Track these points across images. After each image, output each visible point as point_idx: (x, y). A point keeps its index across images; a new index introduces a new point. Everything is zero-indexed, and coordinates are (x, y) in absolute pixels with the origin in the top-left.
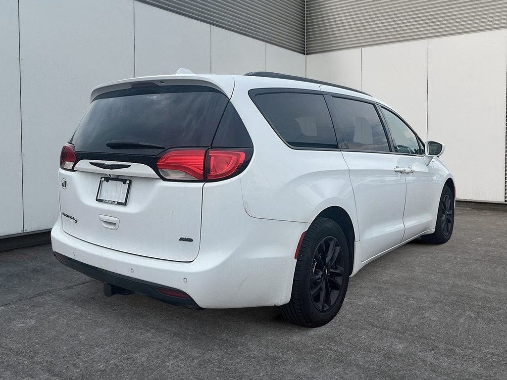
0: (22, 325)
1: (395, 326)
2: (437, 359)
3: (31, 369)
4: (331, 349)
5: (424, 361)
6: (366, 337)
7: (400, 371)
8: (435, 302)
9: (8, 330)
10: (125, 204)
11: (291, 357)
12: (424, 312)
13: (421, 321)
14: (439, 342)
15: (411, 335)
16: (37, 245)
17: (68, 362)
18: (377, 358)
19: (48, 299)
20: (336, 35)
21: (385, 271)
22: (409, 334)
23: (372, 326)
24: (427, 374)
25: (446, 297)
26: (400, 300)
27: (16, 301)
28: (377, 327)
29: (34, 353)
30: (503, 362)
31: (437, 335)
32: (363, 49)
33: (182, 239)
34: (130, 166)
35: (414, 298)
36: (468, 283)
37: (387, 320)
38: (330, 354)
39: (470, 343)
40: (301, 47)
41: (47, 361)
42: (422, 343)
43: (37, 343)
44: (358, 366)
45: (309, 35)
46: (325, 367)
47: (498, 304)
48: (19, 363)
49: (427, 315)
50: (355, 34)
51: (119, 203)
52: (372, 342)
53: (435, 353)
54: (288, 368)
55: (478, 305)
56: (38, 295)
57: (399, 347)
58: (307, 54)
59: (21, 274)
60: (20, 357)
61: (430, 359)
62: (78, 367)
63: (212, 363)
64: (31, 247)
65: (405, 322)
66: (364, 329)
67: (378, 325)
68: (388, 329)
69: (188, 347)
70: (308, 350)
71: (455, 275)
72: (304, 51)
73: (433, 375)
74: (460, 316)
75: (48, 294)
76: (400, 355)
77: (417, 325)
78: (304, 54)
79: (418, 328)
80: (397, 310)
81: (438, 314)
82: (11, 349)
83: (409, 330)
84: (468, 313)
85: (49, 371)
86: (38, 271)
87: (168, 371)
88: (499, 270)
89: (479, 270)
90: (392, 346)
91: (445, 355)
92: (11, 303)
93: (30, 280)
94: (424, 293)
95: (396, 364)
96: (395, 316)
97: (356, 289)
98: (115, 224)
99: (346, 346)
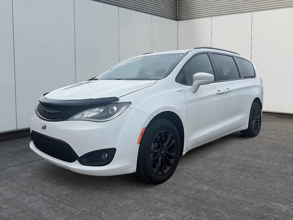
0: (25, 175)
1: (207, 179)
2: (222, 193)
3: (34, 193)
4: (172, 188)
5: (215, 194)
6: (191, 184)
7: (202, 197)
8: (232, 169)
9: (19, 177)
11: (152, 191)
12: (224, 173)
13: (221, 177)
14: (226, 186)
15: (213, 183)
16: (24, 137)
17: (50, 191)
18: (193, 192)
19: (35, 164)
20: (196, 9)
21: (211, 153)
25: (239, 166)
26: (214, 167)
27: (20, 165)
28: (197, 179)
29: (33, 187)
31: (226, 183)
32: (212, 17)
35: (221, 167)
36: (254, 160)
37: (204, 176)
39: (241, 187)
40: (174, 16)
41: (40, 190)
42: (218, 186)
43: (34, 183)
44: (183, 195)
45: (180, 8)
46: (168, 195)
47: (265, 170)
48: (28, 191)
49: (225, 175)
50: (208, 8)
52: (193, 186)
53: (222, 191)
54: (150, 195)
55: (253, 170)
56: (30, 162)
57: (205, 188)
58: (179, 20)
59: (19, 151)
60: (28, 188)
61: (218, 193)
62: (55, 193)
63: (115, 193)
64: (21, 137)
65: (213, 177)
66: (191, 180)
68: (203, 180)
69: (105, 186)
70: (161, 188)
71: (249, 155)
72: (177, 18)
74: (241, 175)
75: (35, 162)
76: (205, 191)
77: (218, 179)
78: (177, 20)
81: (231, 174)
82: (23, 185)
83: (213, 181)
84: (246, 174)
85: (42, 194)
86: (27, 150)
87: (95, 195)
88: (274, 153)
89: (263, 153)
90: (202, 188)
91: (226, 192)
92: (17, 166)
93: (24, 155)
94: (228, 164)
95: (201, 195)
97: (193, 161)
99: (180, 187)
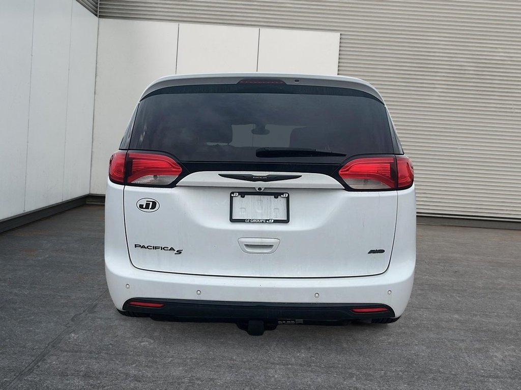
1: (88, 347)
5: (127, 375)
6: (57, 363)
7: (105, 386)
10: (286, 221)
14: (138, 356)
22: (105, 353)
23: (61, 351)
24: (132, 385)
30: (201, 364)
31: (135, 350)
33: (372, 252)
34: (301, 176)
38: (21, 385)
39: (169, 352)
51: (276, 221)
52: (66, 366)
53: (137, 366)
58: (100, 17)
61: (133, 372)
65: (98, 343)
67: (68, 350)
68: (81, 352)
73: (140, 385)
77: (111, 344)
79: (113, 346)
80: (86, 332)
81: (132, 331)
83: (104, 350)
90: (90, 366)
94: (111, 312)
95: (99, 382)
96: (85, 338)
98: (271, 246)
99: (37, 375)
